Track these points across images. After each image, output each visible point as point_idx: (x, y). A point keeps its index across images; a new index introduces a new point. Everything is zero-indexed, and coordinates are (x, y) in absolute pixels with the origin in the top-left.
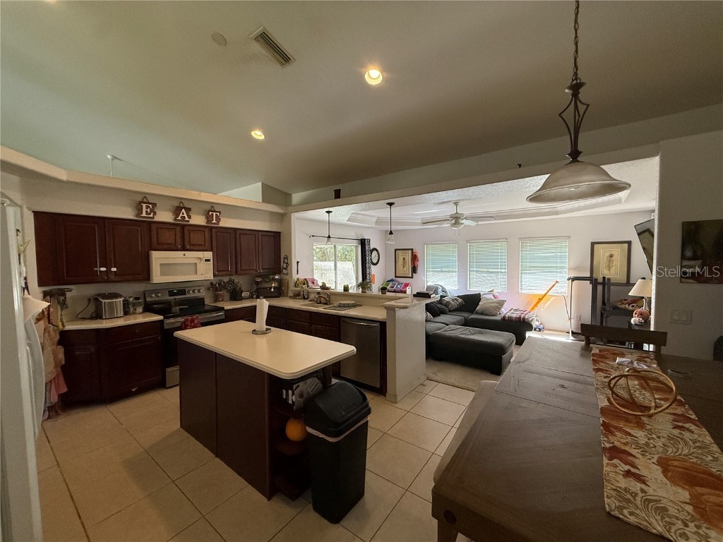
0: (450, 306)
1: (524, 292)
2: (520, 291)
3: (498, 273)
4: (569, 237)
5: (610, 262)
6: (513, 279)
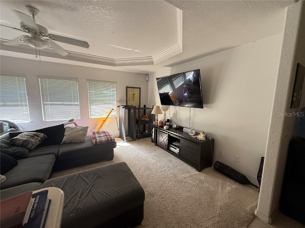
0: (30, 145)
1: (93, 117)
2: (90, 117)
3: (72, 105)
4: (116, 83)
5: (133, 97)
6: (84, 110)
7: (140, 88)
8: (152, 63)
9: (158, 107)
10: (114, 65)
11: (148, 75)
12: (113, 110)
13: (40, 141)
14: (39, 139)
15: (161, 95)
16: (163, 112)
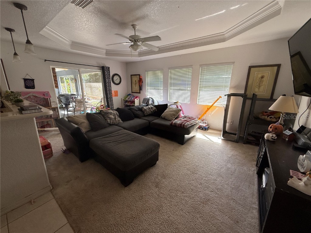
1: (200, 103)
2: (198, 103)
4: (233, 63)
5: (261, 82)
6: (194, 95)
7: (279, 66)
10: (224, 40)
12: (220, 98)
13: (151, 112)
14: (152, 110)
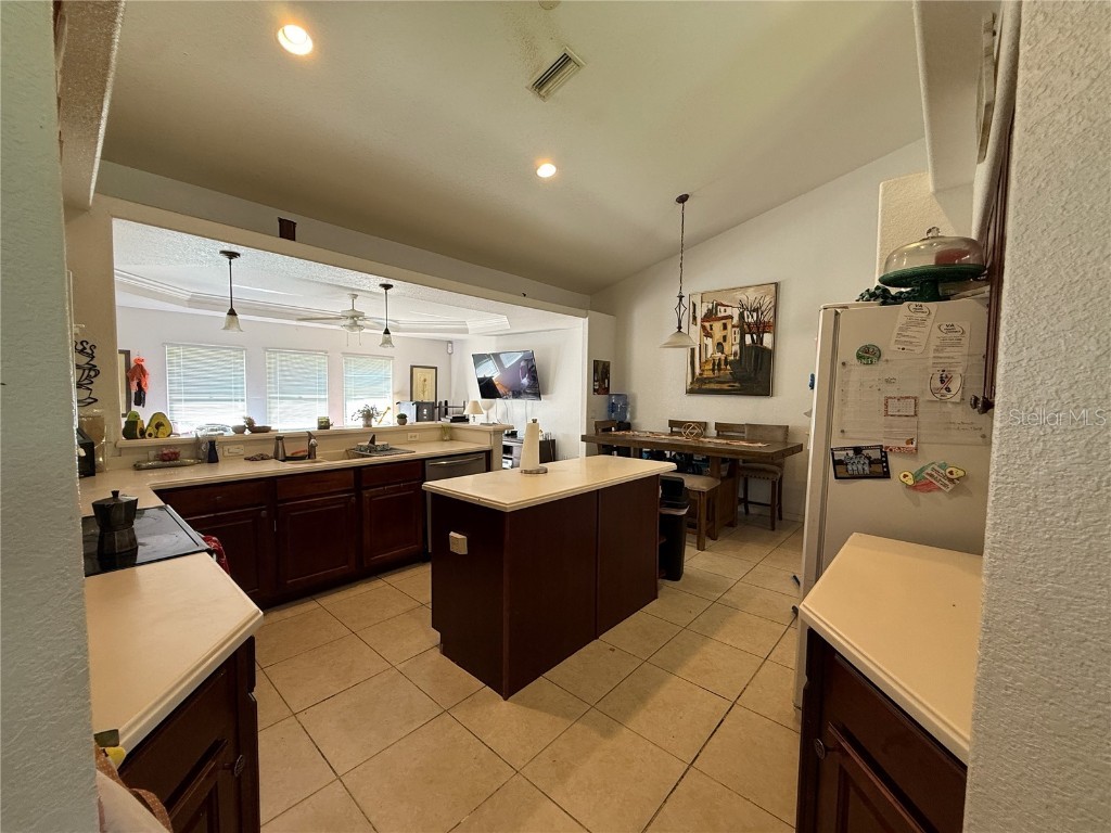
3: (315, 399)
4: (392, 358)
5: (424, 386)
7: (436, 368)
8: (466, 331)
9: (476, 403)
11: (451, 342)
15: (480, 381)
16: (485, 412)
